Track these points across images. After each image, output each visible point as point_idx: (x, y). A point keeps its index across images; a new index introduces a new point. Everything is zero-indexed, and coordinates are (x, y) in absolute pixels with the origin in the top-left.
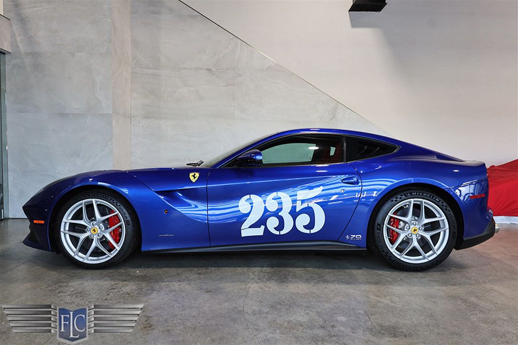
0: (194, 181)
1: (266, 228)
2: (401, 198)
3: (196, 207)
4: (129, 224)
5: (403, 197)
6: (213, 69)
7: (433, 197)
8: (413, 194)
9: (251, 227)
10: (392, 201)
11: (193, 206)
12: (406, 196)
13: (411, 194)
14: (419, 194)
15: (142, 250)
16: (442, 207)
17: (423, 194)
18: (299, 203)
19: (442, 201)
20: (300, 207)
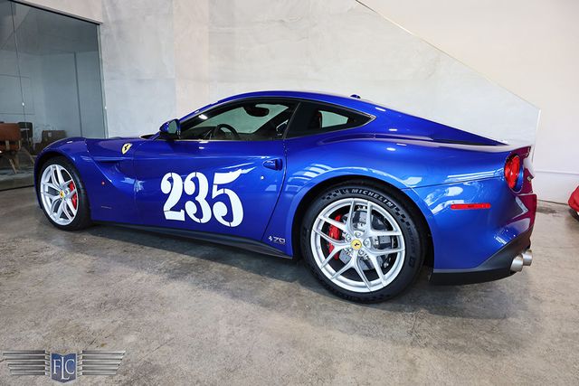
0: (124, 153)
1: (186, 213)
2: (335, 195)
5: (339, 194)
7: (384, 199)
9: (172, 209)
10: (324, 198)
12: (343, 193)
13: (350, 190)
14: (362, 193)
16: (396, 216)
17: (367, 194)
18: (215, 187)
19: (397, 206)
20: (215, 193)
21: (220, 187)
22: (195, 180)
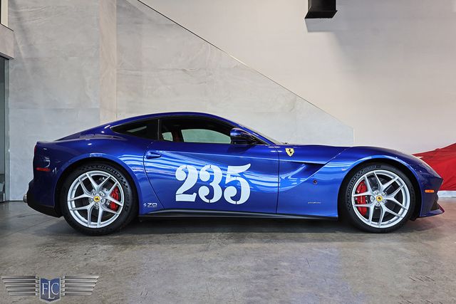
6: (188, 70)
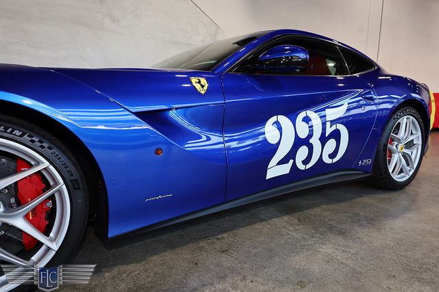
0: (203, 92)
2: (400, 115)
3: (209, 139)
4: (79, 188)
8: (408, 110)
9: (280, 163)
10: (395, 119)
11: (204, 138)
12: (402, 113)
13: (406, 111)
15: (109, 236)
17: (412, 111)
18: (328, 124)
20: (329, 131)
21: (333, 122)
22: (307, 120)
